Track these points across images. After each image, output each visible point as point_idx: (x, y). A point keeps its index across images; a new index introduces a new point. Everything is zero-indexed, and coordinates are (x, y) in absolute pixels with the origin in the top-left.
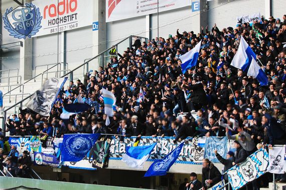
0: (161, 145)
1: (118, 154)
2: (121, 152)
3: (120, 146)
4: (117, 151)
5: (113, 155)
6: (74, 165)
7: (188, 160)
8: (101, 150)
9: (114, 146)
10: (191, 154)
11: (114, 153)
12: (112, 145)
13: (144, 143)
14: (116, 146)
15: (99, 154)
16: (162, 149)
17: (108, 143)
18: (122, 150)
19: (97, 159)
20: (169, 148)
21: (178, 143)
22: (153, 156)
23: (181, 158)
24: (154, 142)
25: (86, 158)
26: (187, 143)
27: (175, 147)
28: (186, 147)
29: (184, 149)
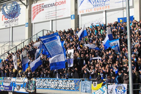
0: (59, 82)
1: (39, 86)
2: (41, 85)
3: (40, 83)
4: (39, 85)
5: (37, 87)
7: (71, 89)
8: (31, 84)
9: (38, 82)
10: (73, 87)
11: (37, 86)
12: (37, 82)
13: (52, 81)
14: (38, 83)
15: (30, 86)
16: (60, 84)
17: (34, 81)
18: (41, 84)
19: (29, 88)
20: (63, 84)
21: (67, 82)
22: (56, 88)
23: (68, 88)
24: (56, 81)
25: (23, 88)
26: (71, 82)
27: (65, 83)
28: (71, 83)
29: (70, 84)
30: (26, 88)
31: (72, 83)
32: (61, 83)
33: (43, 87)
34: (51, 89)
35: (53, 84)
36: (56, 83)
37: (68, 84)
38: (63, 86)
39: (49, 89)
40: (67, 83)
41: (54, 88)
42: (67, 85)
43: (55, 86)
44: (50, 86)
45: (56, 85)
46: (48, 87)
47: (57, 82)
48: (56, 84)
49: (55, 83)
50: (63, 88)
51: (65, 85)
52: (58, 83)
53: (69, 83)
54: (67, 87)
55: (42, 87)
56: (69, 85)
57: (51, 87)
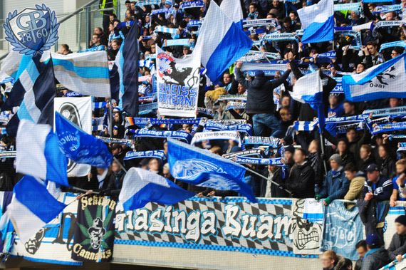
0: (225, 215)
1: (131, 233)
2: (138, 228)
3: (135, 216)
4: (129, 226)
5: (122, 235)
6: (33, 253)
7: (282, 247)
8: (95, 224)
9: (124, 215)
10: (288, 236)
11: (123, 231)
12: (119, 212)
13: (189, 211)
14: (127, 217)
15: (90, 231)
16: (227, 224)
17: (110, 210)
18: (141, 223)
19: (85, 242)
20: (242, 222)
21: (261, 212)
22: (208, 238)
23: (267, 244)
24: (210, 209)
25: (59, 240)
26: (279, 212)
27: (253, 219)
28: (278, 220)
29: (274, 225)
30: (72, 241)
31: (285, 218)
32: (235, 218)
33: (151, 239)
34: (188, 243)
35: (193, 221)
36: (209, 218)
37: (266, 222)
38: (245, 233)
39: (180, 246)
40: (262, 219)
41: (202, 242)
42: (261, 229)
43: (204, 231)
44: (183, 230)
45: (208, 227)
46: (172, 239)
47: (212, 215)
48: (207, 222)
49: (205, 215)
50: (243, 242)
51: (251, 230)
52: (221, 218)
53: (270, 219)
54: (263, 236)
55: (144, 236)
56: (269, 227)
57: (188, 236)
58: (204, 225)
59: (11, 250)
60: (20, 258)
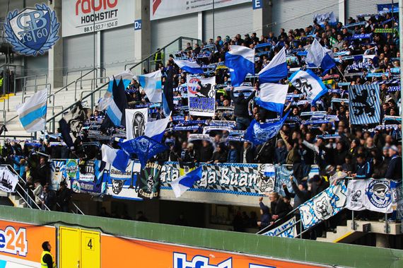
0: (221, 173)
1: (170, 183)
2: (173, 180)
3: (172, 174)
4: (169, 179)
5: (165, 184)
6: (118, 194)
7: (252, 191)
8: (150, 178)
9: (166, 173)
10: (256, 185)
11: (165, 182)
12: (163, 172)
14: (168, 174)
15: (147, 182)
16: (222, 178)
17: (158, 171)
18: (175, 177)
19: (145, 188)
20: (230, 177)
21: (241, 171)
22: (211, 186)
23: (244, 189)
24: (213, 170)
25: (131, 187)
26: (251, 171)
27: (237, 175)
28: (250, 176)
29: (248, 178)
30: (138, 187)
32: (227, 175)
34: (201, 189)
35: (204, 176)
36: (212, 175)
37: (244, 177)
38: (232, 183)
39: (196, 190)
40: (242, 175)
41: (208, 188)
42: (241, 181)
43: (209, 182)
45: (212, 179)
47: (214, 173)
48: (211, 177)
49: (210, 173)
50: (231, 188)
51: (236, 181)
52: (219, 175)
53: (246, 175)
54: (242, 184)
56: (246, 180)
57: (201, 185)
58: (210, 178)
59: (105, 191)
60: (110, 196)
